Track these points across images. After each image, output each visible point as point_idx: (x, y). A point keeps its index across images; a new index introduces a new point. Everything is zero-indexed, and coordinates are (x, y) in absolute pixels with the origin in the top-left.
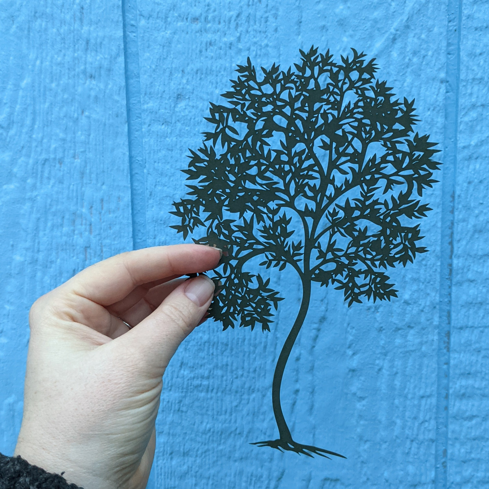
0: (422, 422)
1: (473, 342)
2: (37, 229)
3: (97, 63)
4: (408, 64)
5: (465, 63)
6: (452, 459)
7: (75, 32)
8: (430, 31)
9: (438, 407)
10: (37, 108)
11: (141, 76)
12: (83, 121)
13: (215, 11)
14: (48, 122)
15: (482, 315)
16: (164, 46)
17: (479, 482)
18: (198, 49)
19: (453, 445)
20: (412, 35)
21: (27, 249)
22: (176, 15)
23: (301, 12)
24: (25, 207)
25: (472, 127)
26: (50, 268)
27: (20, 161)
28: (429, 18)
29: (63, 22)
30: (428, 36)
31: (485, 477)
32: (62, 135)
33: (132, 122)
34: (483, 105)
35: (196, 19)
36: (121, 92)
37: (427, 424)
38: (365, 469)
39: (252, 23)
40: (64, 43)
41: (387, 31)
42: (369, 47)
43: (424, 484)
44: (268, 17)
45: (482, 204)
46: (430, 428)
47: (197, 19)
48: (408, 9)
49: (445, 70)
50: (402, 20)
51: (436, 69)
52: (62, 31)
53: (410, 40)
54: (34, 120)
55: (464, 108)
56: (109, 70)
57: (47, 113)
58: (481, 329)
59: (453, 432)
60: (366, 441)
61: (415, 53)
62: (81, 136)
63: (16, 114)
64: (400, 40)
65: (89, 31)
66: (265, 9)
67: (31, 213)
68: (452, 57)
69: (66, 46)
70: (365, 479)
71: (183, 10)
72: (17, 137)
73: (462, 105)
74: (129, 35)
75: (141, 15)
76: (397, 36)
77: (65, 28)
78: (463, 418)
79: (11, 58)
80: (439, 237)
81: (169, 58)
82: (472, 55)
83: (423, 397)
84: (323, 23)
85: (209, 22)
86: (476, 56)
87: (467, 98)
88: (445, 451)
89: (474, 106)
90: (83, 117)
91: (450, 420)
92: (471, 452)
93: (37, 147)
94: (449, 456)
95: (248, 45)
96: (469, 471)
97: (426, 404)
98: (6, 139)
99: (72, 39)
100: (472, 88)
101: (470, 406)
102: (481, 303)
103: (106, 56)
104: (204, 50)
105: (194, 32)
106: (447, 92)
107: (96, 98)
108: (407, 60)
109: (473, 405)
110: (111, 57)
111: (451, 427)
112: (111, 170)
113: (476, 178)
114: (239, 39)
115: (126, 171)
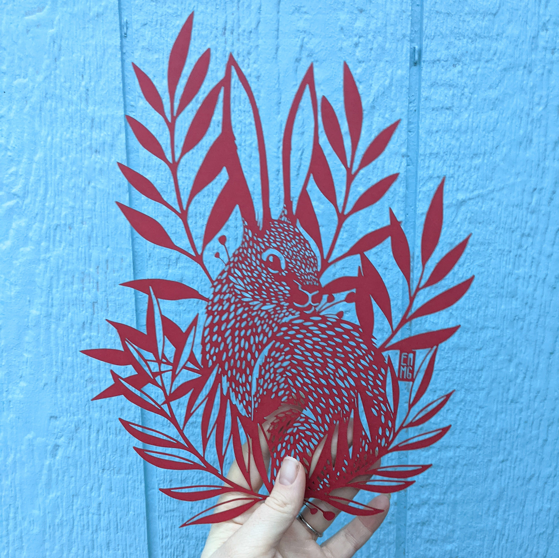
2: (51, 287)
3: (101, 139)
5: (423, 140)
7: (82, 112)
8: (393, 111)
10: (49, 179)
12: (90, 191)
14: (58, 192)
15: (437, 360)
16: (160, 125)
20: (377, 114)
21: (42, 304)
23: (280, 94)
24: (40, 267)
25: (429, 196)
26: (63, 320)
27: (34, 226)
28: (392, 99)
29: (70, 103)
30: (391, 116)
32: (71, 203)
40: (72, 121)
48: (373, 92)
49: (406, 146)
50: (368, 101)
51: (398, 145)
52: (70, 110)
53: (375, 119)
54: (46, 190)
55: (422, 180)
56: (112, 145)
57: (58, 184)
58: (437, 372)
62: (87, 204)
63: (30, 184)
65: (94, 110)
67: (45, 272)
68: (412, 134)
69: (74, 124)
72: (32, 205)
73: (420, 177)
75: (140, 96)
77: (73, 108)
79: (26, 135)
80: (401, 293)
81: (164, 135)
82: (430, 132)
86: (433, 133)
87: (425, 170)
89: (431, 178)
90: (90, 188)
92: (428, 478)
93: (49, 214)
96: (426, 495)
98: (22, 207)
99: (79, 117)
100: (430, 161)
103: (109, 133)
106: (408, 165)
107: (101, 170)
110: (113, 134)
112: (115, 234)
115: (127, 235)
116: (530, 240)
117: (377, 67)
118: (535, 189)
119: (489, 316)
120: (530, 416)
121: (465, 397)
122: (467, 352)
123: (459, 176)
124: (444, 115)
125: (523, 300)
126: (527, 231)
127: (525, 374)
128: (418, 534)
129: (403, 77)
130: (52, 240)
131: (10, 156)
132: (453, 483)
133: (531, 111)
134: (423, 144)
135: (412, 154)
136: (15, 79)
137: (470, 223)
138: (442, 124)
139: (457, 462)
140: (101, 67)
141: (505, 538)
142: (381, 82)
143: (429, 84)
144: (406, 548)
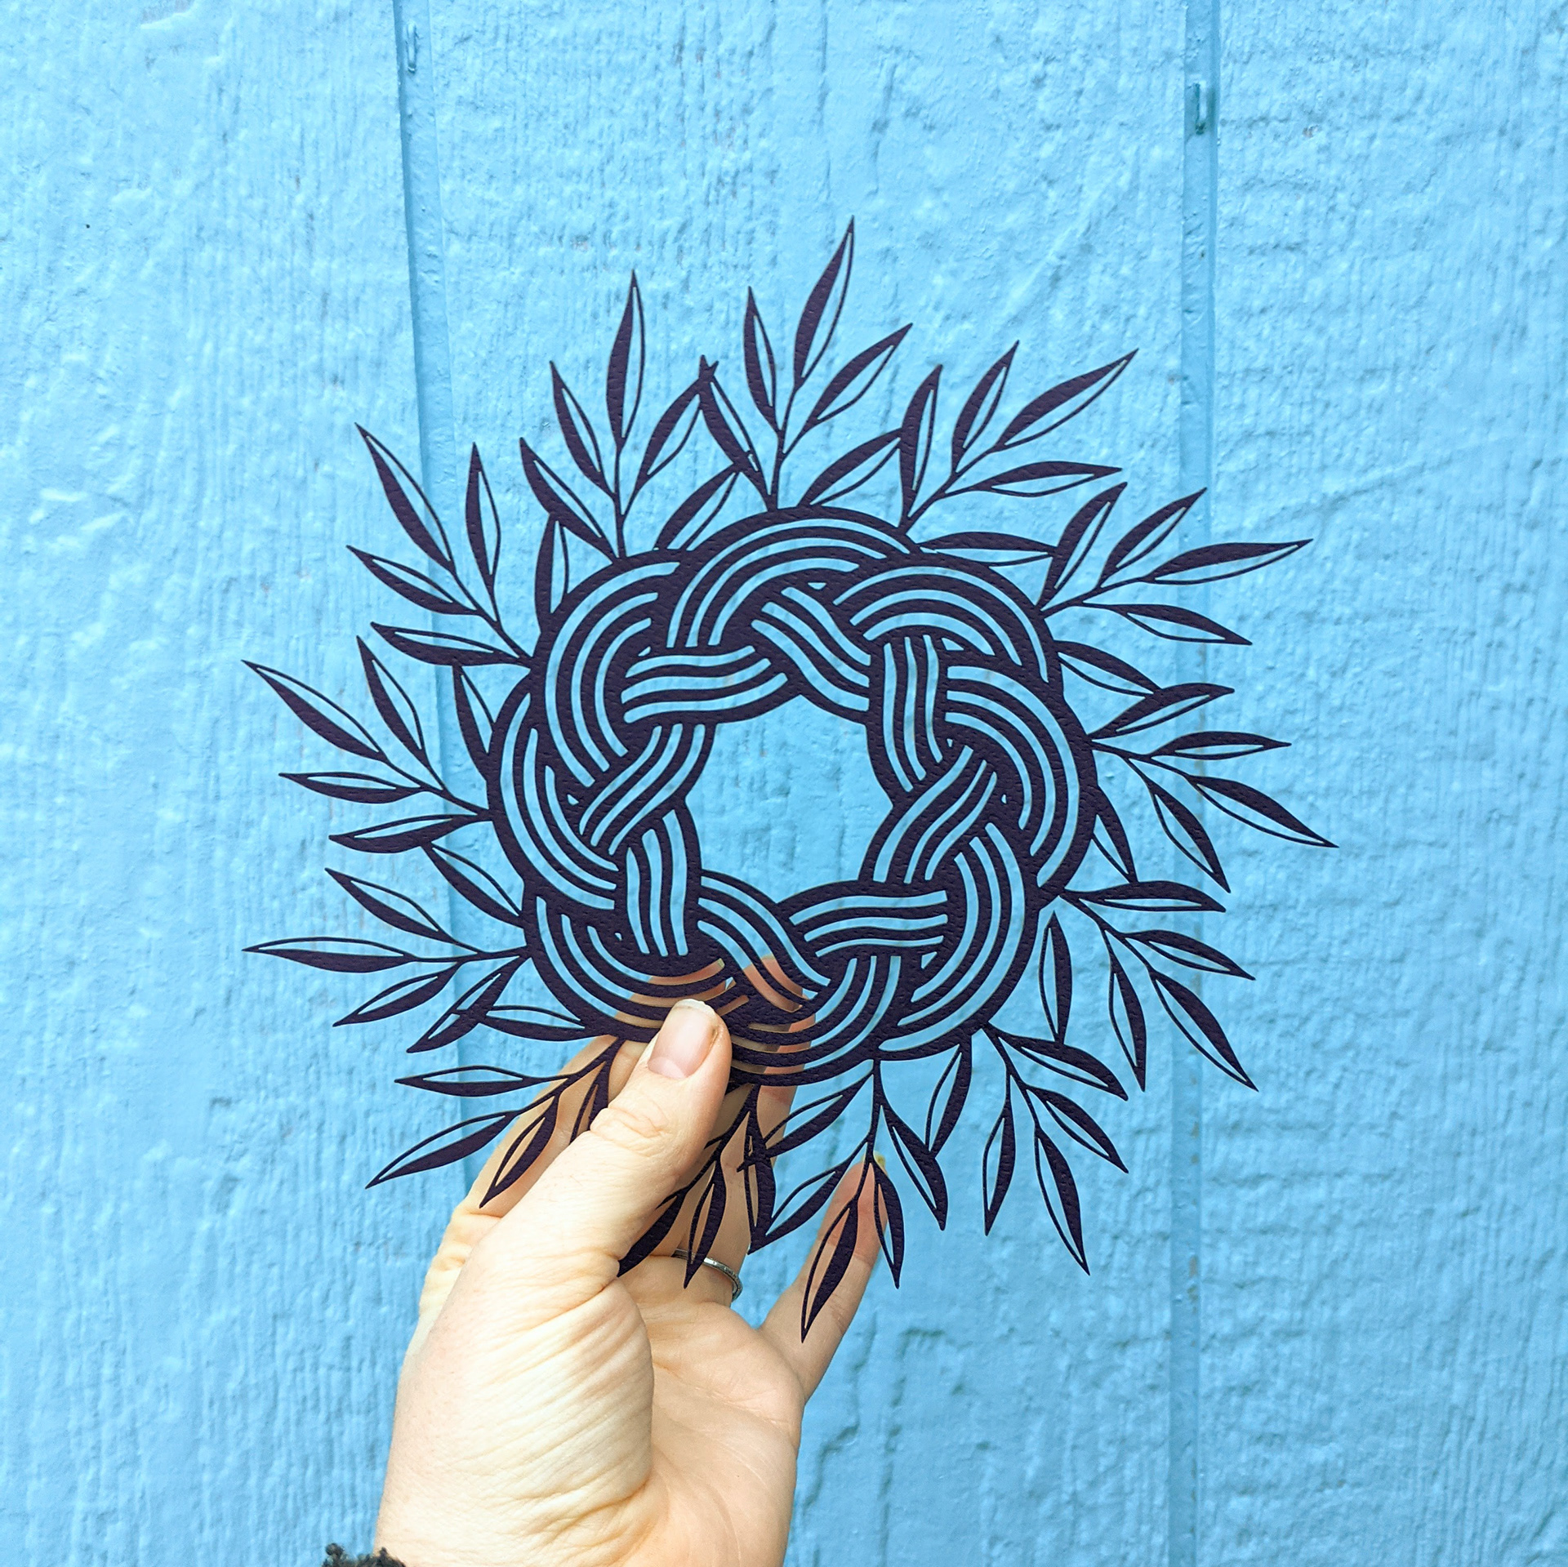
0: (1139, 1193)
1: (1256, 999)
3: (348, 347)
4: (1091, 337)
5: (1225, 333)
6: (1211, 1281)
7: (295, 274)
8: (1140, 257)
9: (1175, 1155)
10: (209, 456)
11: (454, 376)
12: (319, 486)
13: (626, 218)
14: (233, 490)
15: (1276, 935)
16: (506, 305)
17: (1275, 1334)
18: (589, 310)
19: (1213, 1246)
20: (1099, 268)
21: (190, 794)
22: (535, 229)
23: (833, 218)
24: (185, 694)
25: (1244, 485)
27: (169, 583)
28: (1139, 227)
29: (266, 251)
30: (1136, 270)
31: (1291, 1321)
32: (267, 521)
33: (434, 486)
34: (1270, 434)
35: (581, 239)
36: (407, 415)
37: (1149, 1197)
38: (1004, 1307)
39: (715, 244)
40: (270, 300)
41: (1038, 260)
42: (996, 299)
43: (1147, 1339)
44: (753, 231)
45: (1271, 668)
46: (1158, 1205)
47: (586, 239)
48: (1087, 206)
49: (1179, 351)
50: (1074, 233)
51: (1156, 348)
52: (264, 272)
53: (1093, 280)
54: (200, 485)
55: (1225, 442)
56: (378, 364)
58: (1275, 968)
59: (1213, 1215)
60: (1005, 1240)
61: (1105, 311)
62: (312, 522)
63: (157, 471)
64: (1070, 279)
65: (329, 270)
66: (747, 213)
67: (198, 706)
68: (1195, 320)
69: (275, 309)
70: (1004, 1329)
71: (551, 217)
72: (161, 527)
73: (1219, 434)
74: (423, 281)
75: (451, 231)
76: (1062, 273)
77: (269, 267)
78: (1235, 1182)
79: (145, 338)
81: (518, 333)
82: (1243, 314)
83: (1138, 1132)
84: (886, 243)
85: (613, 245)
86: (1252, 315)
87: (1233, 416)
88: (1195, 1262)
89: (1248, 436)
90: (319, 478)
91: (1205, 1186)
92: (1256, 1264)
93: (208, 549)
94: (1203, 1274)
95: (707, 299)
96: (1253, 1309)
97: (1147, 1148)
98: (135, 532)
99: (287, 291)
100: (1244, 392)
101: (1251, 1152)
102: (1274, 907)
103: (370, 331)
104: (602, 312)
105: (578, 269)
106: (1185, 403)
108: (1087, 328)
109: (1259, 1151)
110: (382, 333)
111: (1208, 1203)
113: (1256, 608)
114: (686, 285)
116: (1528, 600)
117: (1095, 141)
118: (1537, 464)
119: (1418, 812)
120: (1537, 1089)
121: (1355, 1036)
122: (1359, 912)
123: (1326, 430)
124: (1281, 266)
125: (1511, 766)
126: (1518, 577)
127: (1523, 969)
128: (1233, 1420)
129: (1165, 165)
130: (215, 619)
131: (103, 397)
132: (1327, 1276)
133: (1521, 249)
134: (1226, 345)
135: (1195, 373)
136: (117, 190)
137: (1359, 557)
138: (1278, 290)
139: (1337, 1219)
140: (347, 155)
141: (1476, 1428)
142: (1108, 180)
143: (1239, 183)
144: (1200, 1459)
